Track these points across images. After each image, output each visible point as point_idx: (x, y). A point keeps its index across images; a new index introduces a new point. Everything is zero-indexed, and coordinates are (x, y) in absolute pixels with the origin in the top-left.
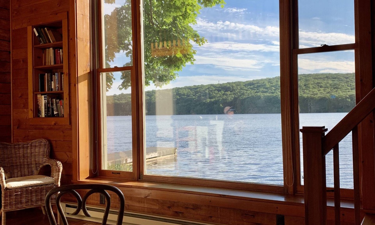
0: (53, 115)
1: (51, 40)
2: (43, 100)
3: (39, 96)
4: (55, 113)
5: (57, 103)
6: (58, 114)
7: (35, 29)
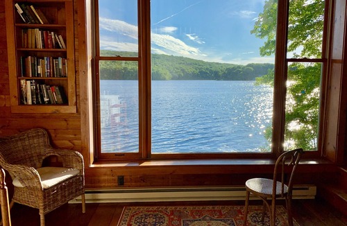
0: (43, 103)
1: (41, 20)
2: (28, 87)
3: (23, 82)
4: (46, 100)
5: (47, 90)
6: (50, 100)
7: (17, 5)
